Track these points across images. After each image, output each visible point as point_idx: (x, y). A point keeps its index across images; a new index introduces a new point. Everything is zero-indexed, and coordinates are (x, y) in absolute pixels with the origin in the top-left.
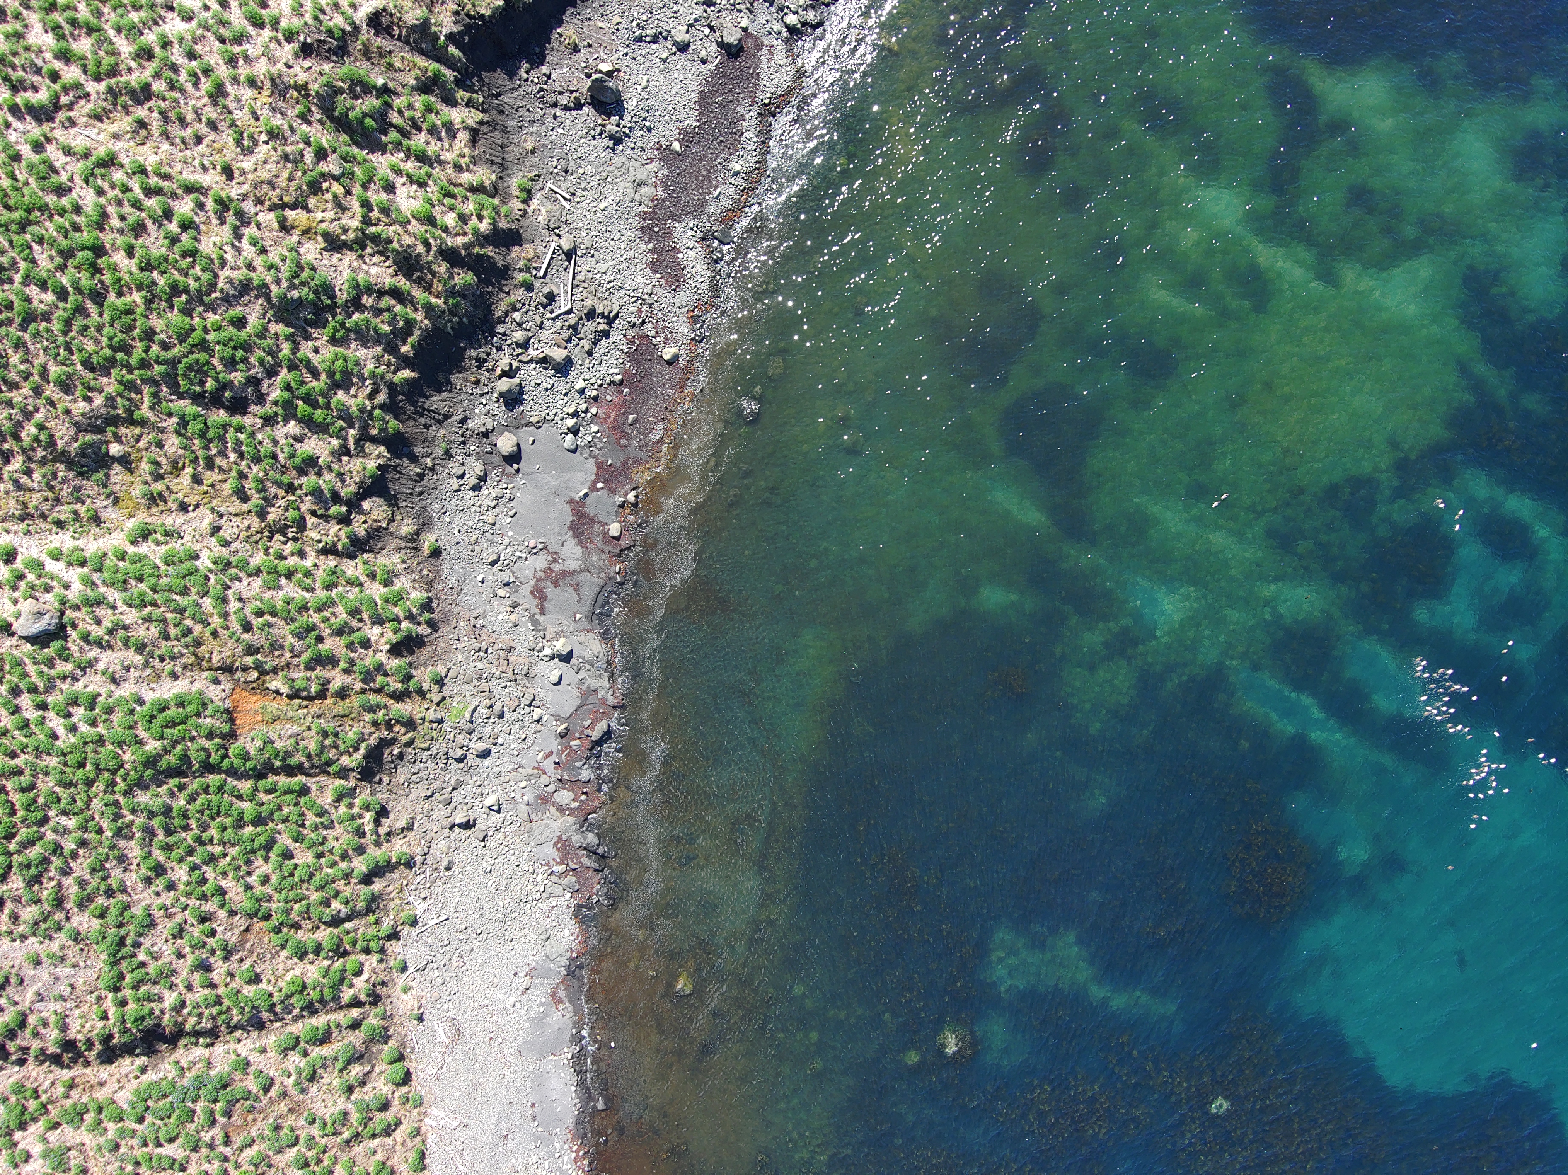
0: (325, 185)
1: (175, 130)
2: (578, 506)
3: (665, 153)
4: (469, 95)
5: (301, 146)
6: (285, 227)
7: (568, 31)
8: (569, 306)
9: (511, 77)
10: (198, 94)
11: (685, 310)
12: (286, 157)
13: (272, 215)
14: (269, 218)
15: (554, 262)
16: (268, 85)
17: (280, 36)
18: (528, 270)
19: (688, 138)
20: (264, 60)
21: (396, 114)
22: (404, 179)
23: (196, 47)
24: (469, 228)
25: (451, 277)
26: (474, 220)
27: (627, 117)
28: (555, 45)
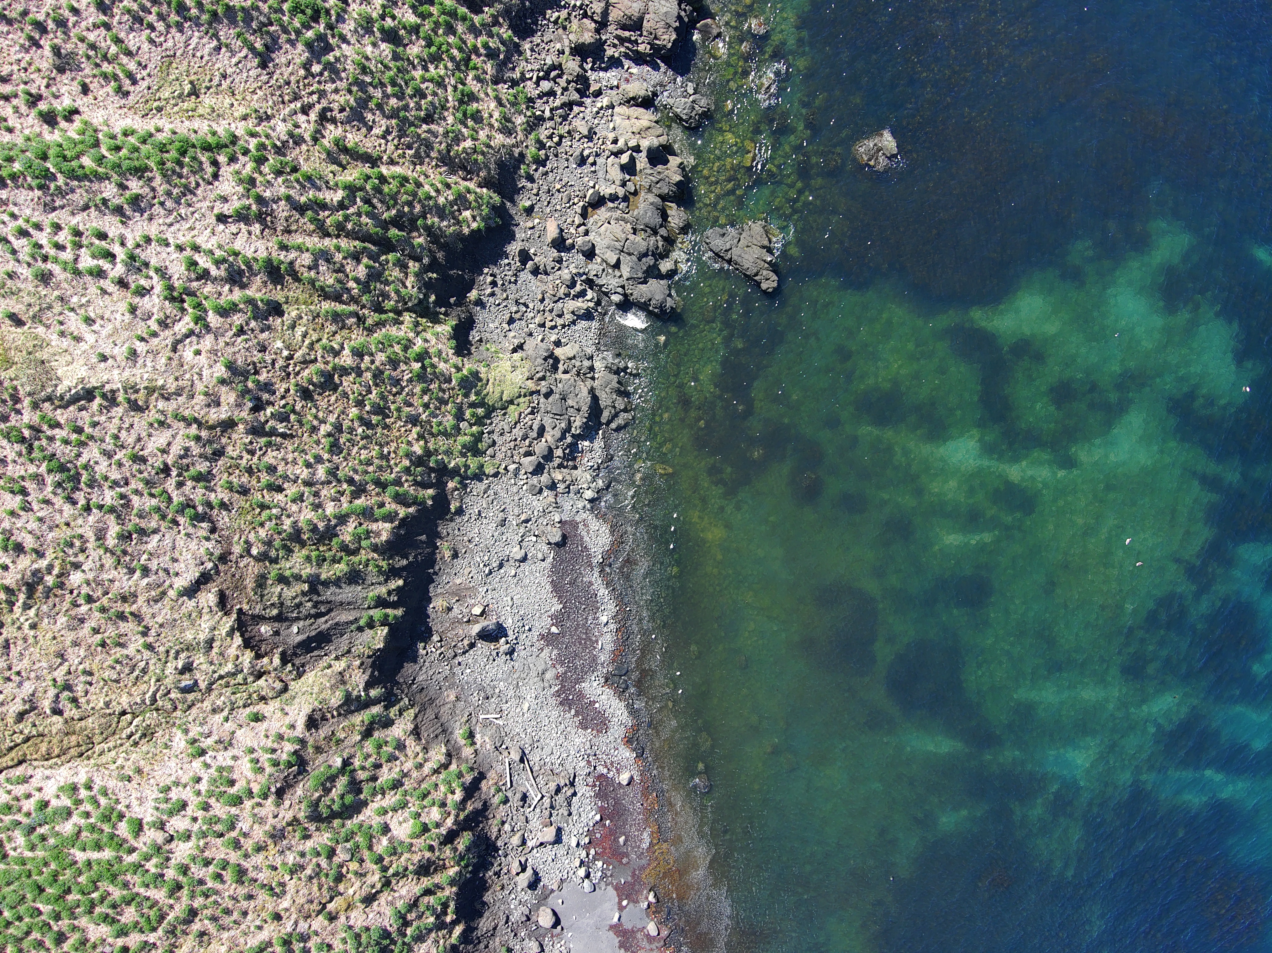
0: (344, 870)
1: (227, 920)
2: (617, 929)
3: (548, 639)
4: (397, 707)
5: (314, 860)
6: (332, 918)
7: (438, 603)
8: (540, 796)
9: (415, 661)
10: (226, 886)
11: (619, 741)
12: (311, 878)
13: (320, 917)
14: (319, 923)
15: (513, 771)
16: (269, 842)
17: (257, 800)
18: (499, 790)
19: (558, 619)
20: (256, 826)
21: (360, 772)
22: (391, 813)
23: (206, 854)
24: (450, 807)
25: (455, 850)
26: (450, 796)
27: (510, 633)
28: (433, 616)
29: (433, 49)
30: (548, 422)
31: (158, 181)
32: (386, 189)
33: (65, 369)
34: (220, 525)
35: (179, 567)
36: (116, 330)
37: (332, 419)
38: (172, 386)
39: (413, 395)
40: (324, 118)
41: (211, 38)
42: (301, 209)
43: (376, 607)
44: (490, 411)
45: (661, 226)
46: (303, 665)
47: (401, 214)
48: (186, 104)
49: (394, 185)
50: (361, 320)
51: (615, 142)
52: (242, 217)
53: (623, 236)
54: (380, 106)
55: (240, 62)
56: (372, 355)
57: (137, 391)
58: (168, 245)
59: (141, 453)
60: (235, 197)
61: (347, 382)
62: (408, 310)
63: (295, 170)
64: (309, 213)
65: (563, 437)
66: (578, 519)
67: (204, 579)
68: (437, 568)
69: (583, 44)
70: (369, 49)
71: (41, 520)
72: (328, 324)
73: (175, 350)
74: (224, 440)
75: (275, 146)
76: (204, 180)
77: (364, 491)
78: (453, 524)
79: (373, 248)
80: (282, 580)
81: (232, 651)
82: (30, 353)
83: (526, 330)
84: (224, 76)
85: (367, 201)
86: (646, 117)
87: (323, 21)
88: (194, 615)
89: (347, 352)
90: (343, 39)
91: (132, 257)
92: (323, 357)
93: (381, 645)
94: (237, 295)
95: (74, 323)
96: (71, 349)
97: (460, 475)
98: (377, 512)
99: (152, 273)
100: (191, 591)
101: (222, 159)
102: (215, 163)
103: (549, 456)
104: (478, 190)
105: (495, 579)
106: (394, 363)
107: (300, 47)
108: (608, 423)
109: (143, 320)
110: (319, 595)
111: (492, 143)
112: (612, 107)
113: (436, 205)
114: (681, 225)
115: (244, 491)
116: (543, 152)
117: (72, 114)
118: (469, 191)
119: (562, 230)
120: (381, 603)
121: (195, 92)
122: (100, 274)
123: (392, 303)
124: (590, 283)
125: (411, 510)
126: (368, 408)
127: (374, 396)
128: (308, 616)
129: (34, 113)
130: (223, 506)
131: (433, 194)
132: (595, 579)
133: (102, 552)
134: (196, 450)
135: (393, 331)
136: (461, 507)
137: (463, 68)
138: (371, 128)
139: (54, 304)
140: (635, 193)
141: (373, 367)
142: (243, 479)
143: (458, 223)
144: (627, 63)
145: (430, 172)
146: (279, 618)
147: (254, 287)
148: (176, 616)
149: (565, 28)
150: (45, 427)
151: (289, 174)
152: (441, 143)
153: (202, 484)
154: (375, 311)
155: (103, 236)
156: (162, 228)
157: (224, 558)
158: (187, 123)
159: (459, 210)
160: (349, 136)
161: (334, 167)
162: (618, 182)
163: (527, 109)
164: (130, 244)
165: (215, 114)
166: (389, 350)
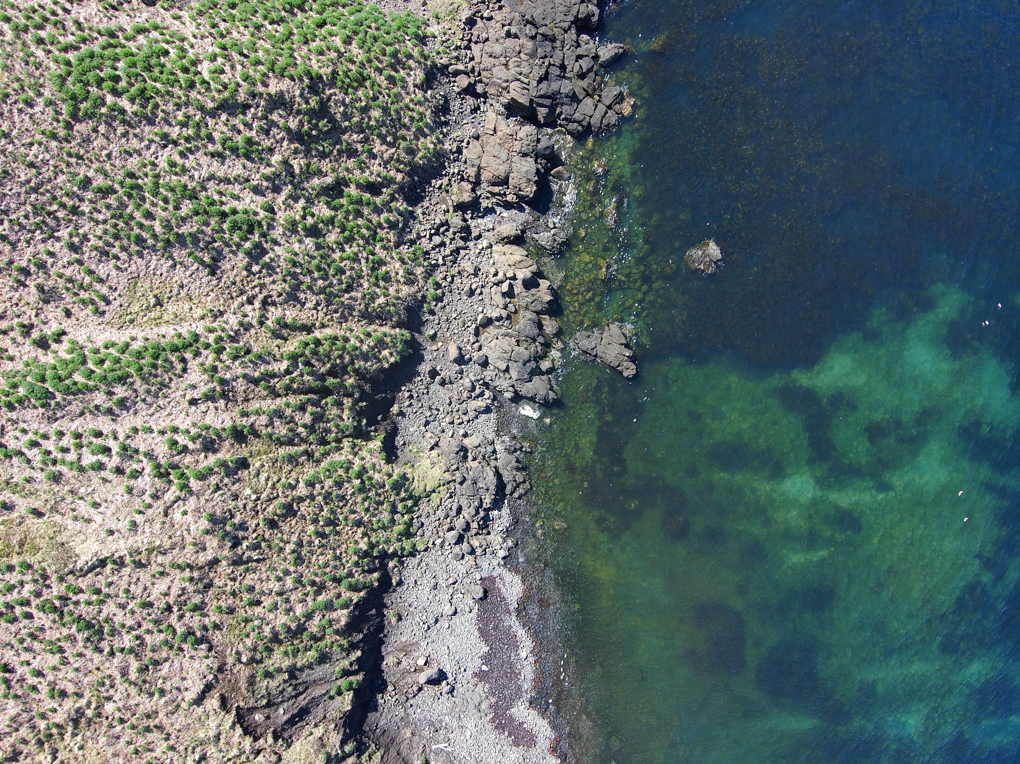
3: (481, 676)
7: (389, 661)
9: (376, 710)
11: (546, 751)
19: (487, 659)
27: (449, 675)
28: (386, 670)
29: (347, 233)
30: (464, 503)
31: (138, 383)
32: (321, 349)
33: (81, 546)
34: (215, 643)
35: (188, 683)
36: (118, 509)
37: (294, 538)
38: (167, 544)
39: (356, 504)
40: (265, 303)
41: (167, 259)
42: (256, 382)
43: (341, 677)
44: (417, 501)
45: (538, 335)
46: (290, 737)
47: (334, 366)
48: (153, 313)
49: (326, 346)
50: (309, 455)
51: (496, 274)
52: (210, 397)
53: (510, 348)
54: (310, 288)
55: (193, 273)
56: (322, 482)
57: (140, 553)
58: (152, 431)
59: (148, 599)
60: (202, 384)
61: (304, 508)
62: (347, 437)
63: (248, 352)
64: (262, 383)
65: (477, 513)
66: (495, 574)
67: (208, 688)
68: (386, 631)
69: (463, 202)
70: (296, 246)
71: (77, 670)
72: (285, 465)
73: (166, 514)
74: (211, 575)
75: (230, 336)
76: (175, 375)
77: (324, 587)
78: (396, 594)
79: (315, 397)
80: (268, 675)
81: (236, 739)
82: (52, 538)
83: (439, 428)
84: (182, 287)
85: (307, 363)
86: (519, 253)
87: (256, 232)
88: (203, 718)
89: (301, 485)
90: (275, 242)
91: (125, 448)
92: (283, 493)
93: (349, 708)
94: (212, 459)
95: (84, 508)
96: (84, 530)
97: (398, 556)
98: (336, 603)
99: (141, 457)
100: (199, 701)
101: (188, 355)
102: (183, 360)
103: (468, 527)
104: (392, 332)
105: (433, 633)
106: (339, 484)
107: (241, 255)
108: (512, 494)
109: (139, 496)
110: (297, 679)
111: (400, 295)
112: (491, 246)
113: (362, 353)
114: (554, 332)
115: (231, 611)
116: (440, 291)
117: (59, 336)
118: (385, 335)
119: (460, 349)
120: (346, 673)
121: (159, 303)
122: (100, 467)
123: (333, 435)
124: (486, 385)
125: (362, 594)
126: (321, 523)
127: (326, 513)
128: (291, 697)
129: (28, 341)
130: (217, 627)
131: (358, 344)
132: (513, 621)
133: (127, 685)
134: (190, 588)
135: (337, 457)
136: (401, 579)
137: (372, 242)
138: (304, 303)
139: (66, 497)
140: (516, 312)
141: (323, 491)
142: (229, 602)
143: (380, 360)
144: (498, 210)
145: (354, 326)
146: (269, 705)
147: (224, 450)
148: (189, 721)
149: (447, 192)
150: (71, 595)
151: (243, 356)
152: (360, 304)
153: (197, 613)
154: (320, 444)
155: (99, 434)
156: (146, 418)
157: (221, 669)
158: (156, 329)
159: (379, 351)
160: (287, 313)
161: (279, 341)
162: (501, 306)
163: (425, 260)
164: (121, 437)
165: (178, 319)
166: (335, 475)
